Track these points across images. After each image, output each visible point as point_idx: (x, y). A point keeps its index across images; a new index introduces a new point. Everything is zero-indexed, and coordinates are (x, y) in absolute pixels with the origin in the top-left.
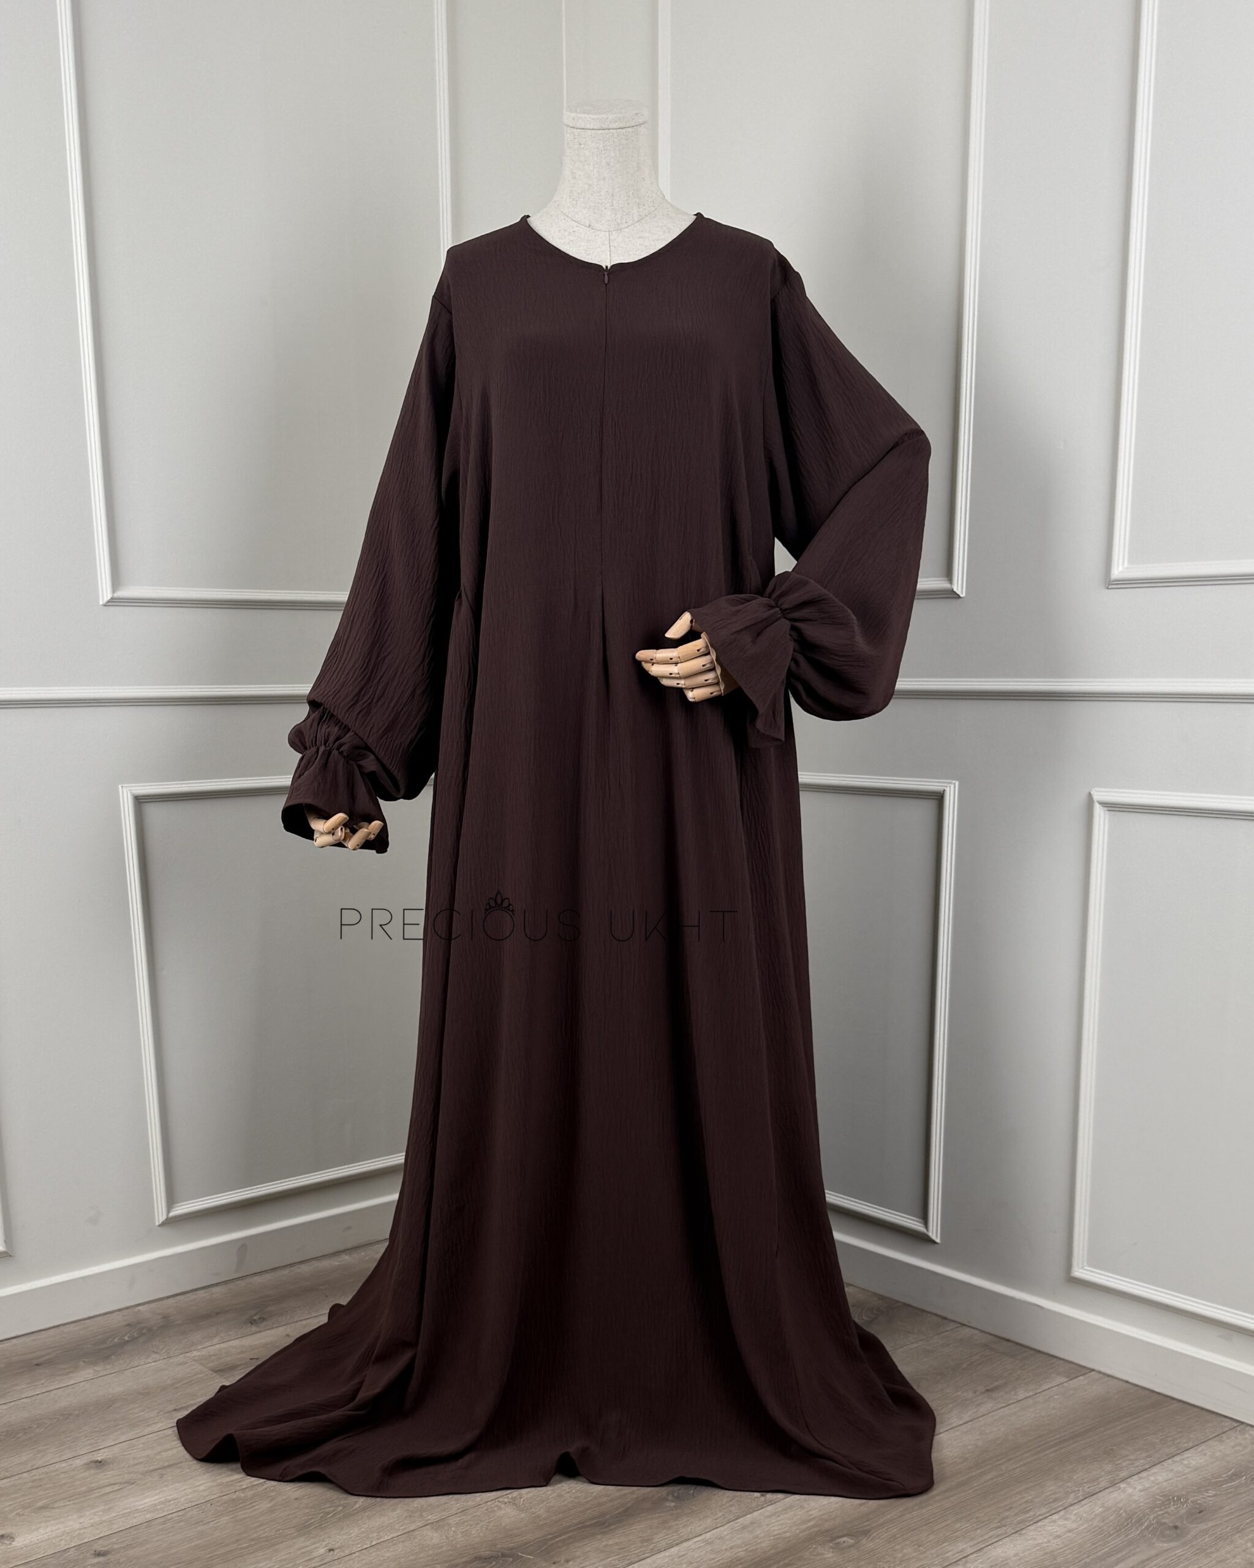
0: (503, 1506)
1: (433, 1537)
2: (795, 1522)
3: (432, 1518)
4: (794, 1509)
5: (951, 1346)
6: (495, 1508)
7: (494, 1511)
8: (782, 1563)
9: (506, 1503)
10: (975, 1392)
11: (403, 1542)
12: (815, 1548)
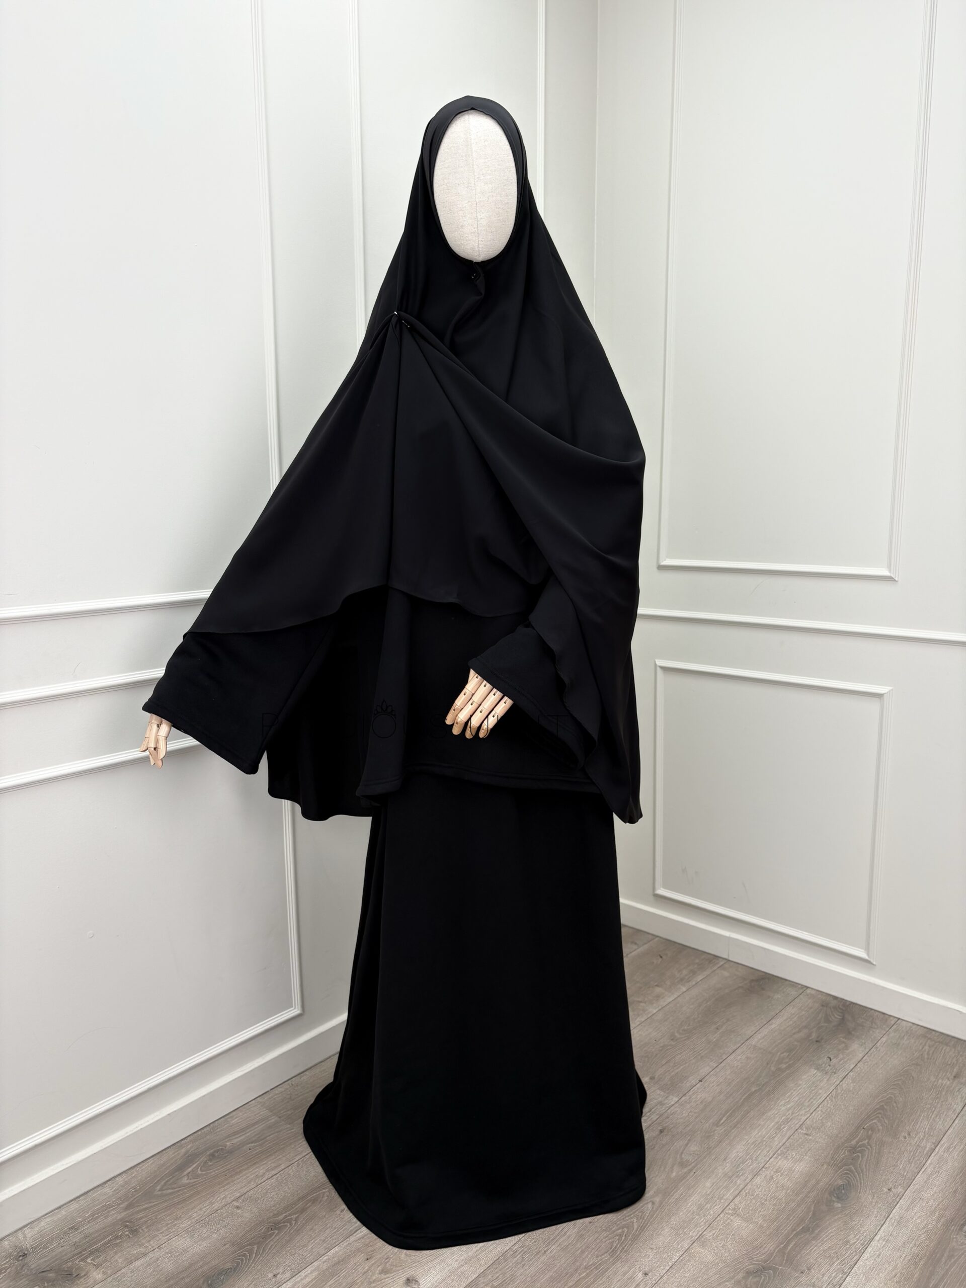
0: (732, 1218)
1: (706, 1254)
2: (927, 1214)
3: (694, 1234)
4: (917, 1201)
5: (906, 1038)
6: (729, 1221)
7: (729, 1223)
8: (945, 1255)
9: (732, 1215)
10: (948, 1079)
11: (689, 1261)
12: (956, 1238)
